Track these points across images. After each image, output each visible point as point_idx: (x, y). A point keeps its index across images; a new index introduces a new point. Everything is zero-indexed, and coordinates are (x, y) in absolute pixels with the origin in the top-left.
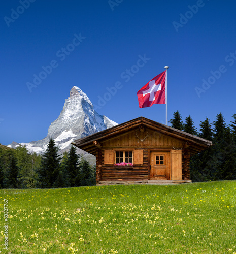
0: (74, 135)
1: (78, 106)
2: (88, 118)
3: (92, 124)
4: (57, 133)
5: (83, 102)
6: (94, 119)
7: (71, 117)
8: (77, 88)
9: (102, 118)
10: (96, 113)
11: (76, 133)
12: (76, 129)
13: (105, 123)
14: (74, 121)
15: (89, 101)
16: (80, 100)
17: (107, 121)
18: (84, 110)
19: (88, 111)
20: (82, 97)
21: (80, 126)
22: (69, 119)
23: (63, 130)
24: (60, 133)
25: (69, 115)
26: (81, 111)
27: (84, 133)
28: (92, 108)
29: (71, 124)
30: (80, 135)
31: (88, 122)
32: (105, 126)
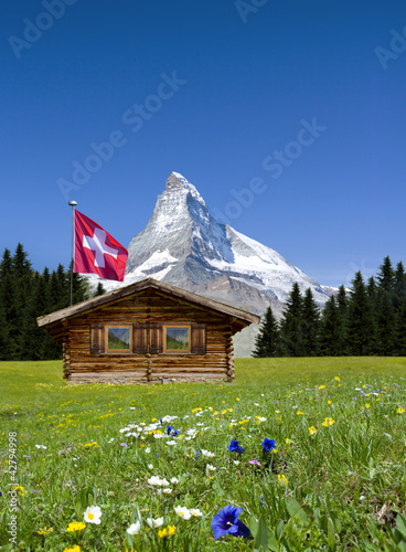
0: (173, 259)
1: (181, 208)
2: (198, 229)
3: (205, 239)
4: (143, 255)
5: (190, 200)
6: (209, 230)
7: (168, 226)
8: (178, 175)
9: (223, 227)
10: (211, 219)
11: (177, 256)
12: (177, 248)
13: (228, 237)
14: (173, 234)
15: (200, 199)
16: (185, 197)
17: (232, 233)
18: (191, 214)
19: (198, 217)
20: (188, 191)
21: (185, 243)
22: (165, 230)
23: (155, 249)
24: (148, 255)
25: (164, 224)
26: (187, 216)
27: (191, 256)
28: (205, 210)
29: (167, 239)
30: (184, 258)
31: (199, 235)
32: (229, 243)
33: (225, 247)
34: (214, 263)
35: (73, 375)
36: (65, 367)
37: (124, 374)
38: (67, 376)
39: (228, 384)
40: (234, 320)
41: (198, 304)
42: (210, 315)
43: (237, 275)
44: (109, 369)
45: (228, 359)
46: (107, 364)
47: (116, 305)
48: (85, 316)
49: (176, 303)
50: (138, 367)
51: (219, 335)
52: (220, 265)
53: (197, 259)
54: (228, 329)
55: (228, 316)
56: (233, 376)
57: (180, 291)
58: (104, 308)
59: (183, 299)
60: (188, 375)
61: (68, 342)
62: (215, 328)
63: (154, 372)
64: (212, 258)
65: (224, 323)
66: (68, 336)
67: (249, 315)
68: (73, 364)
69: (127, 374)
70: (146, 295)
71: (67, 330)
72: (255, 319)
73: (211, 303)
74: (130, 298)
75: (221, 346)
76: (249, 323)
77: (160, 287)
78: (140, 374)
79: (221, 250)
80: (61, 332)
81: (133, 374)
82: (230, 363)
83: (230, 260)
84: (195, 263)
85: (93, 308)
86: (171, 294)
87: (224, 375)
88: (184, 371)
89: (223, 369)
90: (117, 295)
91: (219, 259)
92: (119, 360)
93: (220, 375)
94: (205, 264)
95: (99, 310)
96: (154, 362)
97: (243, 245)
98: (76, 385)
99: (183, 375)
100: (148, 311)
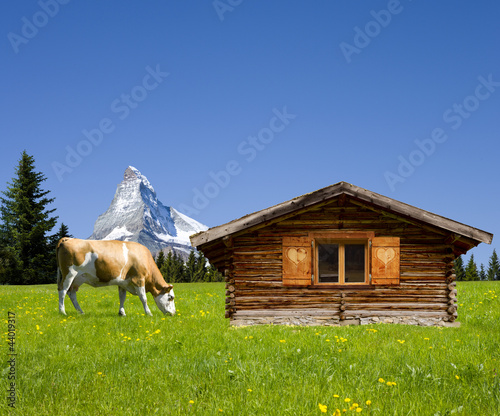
0: (130, 234)
1: (136, 194)
2: (149, 210)
3: (154, 218)
5: (143, 188)
6: (157, 211)
7: (125, 208)
8: (133, 169)
9: (168, 209)
10: (159, 203)
11: (132, 231)
12: (132, 225)
13: (172, 216)
14: (129, 214)
15: (150, 187)
16: (138, 186)
17: (175, 213)
18: (143, 199)
19: (149, 200)
20: (140, 181)
21: (138, 220)
22: (123, 211)
23: (115, 226)
24: (110, 230)
25: (123, 206)
26: (140, 200)
27: (143, 231)
28: (154, 195)
29: (125, 218)
30: (137, 233)
31: (149, 215)
32: (172, 221)
33: (169, 224)
34: (161, 236)
35: (238, 312)
36: (227, 302)
37: (308, 311)
38: (230, 315)
39: (448, 325)
40: (457, 238)
41: (408, 217)
42: (424, 232)
43: (179, 245)
44: (287, 304)
45: (448, 291)
46: (285, 299)
47: (297, 218)
48: (256, 234)
49: (378, 216)
50: (327, 301)
51: (437, 259)
52: (166, 238)
53: (148, 233)
54: (449, 251)
55: (448, 233)
56: (456, 313)
57: (384, 200)
58: (280, 222)
59: (388, 209)
60: (394, 312)
61: (232, 268)
62: (430, 248)
63: (348, 308)
64: (159, 232)
65: (442, 242)
66: (231, 260)
67: (476, 232)
68: (238, 299)
69: (313, 311)
70: (337, 204)
71: (231, 252)
72: (485, 237)
73: (425, 216)
74: (315, 208)
75: (438, 274)
76: (476, 243)
77: (357, 194)
78: (330, 311)
79: (166, 226)
80: (223, 254)
81: (320, 311)
82: (452, 296)
83: (174, 234)
84: (147, 237)
85: (265, 222)
86: (371, 203)
87: (444, 313)
88: (390, 308)
89: (441, 305)
90: (298, 204)
91: (165, 233)
92: (301, 292)
93: (438, 313)
94: (154, 237)
95: (274, 225)
96: (348, 295)
97: (183, 222)
98: (243, 327)
99: (388, 312)
100: (340, 227)
